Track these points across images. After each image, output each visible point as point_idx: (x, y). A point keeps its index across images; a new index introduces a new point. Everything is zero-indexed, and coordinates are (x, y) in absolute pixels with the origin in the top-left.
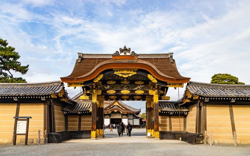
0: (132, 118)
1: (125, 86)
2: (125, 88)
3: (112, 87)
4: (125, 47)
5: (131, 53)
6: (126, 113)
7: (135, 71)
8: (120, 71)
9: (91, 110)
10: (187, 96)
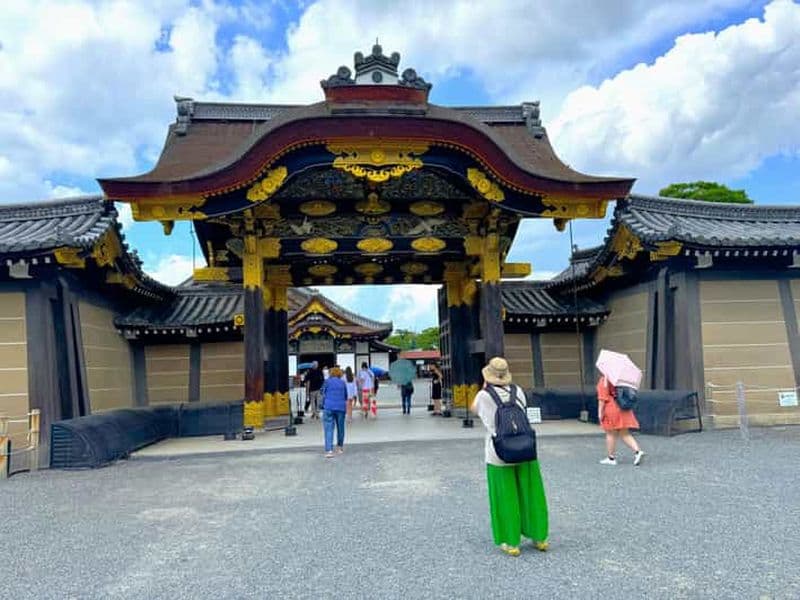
0: (367, 351)
1: (373, 222)
2: (373, 232)
3: (321, 227)
4: (377, 49)
5: (400, 78)
6: (348, 336)
7: (417, 156)
8: (355, 155)
9: (239, 319)
10: (614, 254)
